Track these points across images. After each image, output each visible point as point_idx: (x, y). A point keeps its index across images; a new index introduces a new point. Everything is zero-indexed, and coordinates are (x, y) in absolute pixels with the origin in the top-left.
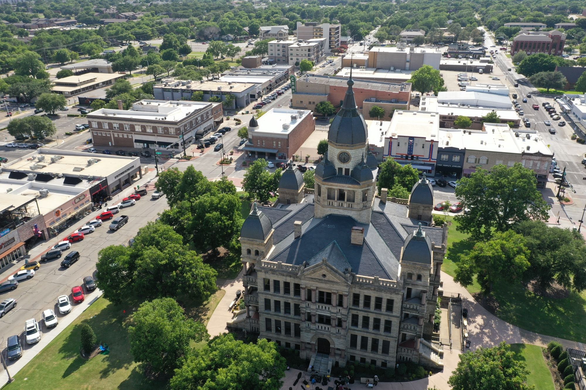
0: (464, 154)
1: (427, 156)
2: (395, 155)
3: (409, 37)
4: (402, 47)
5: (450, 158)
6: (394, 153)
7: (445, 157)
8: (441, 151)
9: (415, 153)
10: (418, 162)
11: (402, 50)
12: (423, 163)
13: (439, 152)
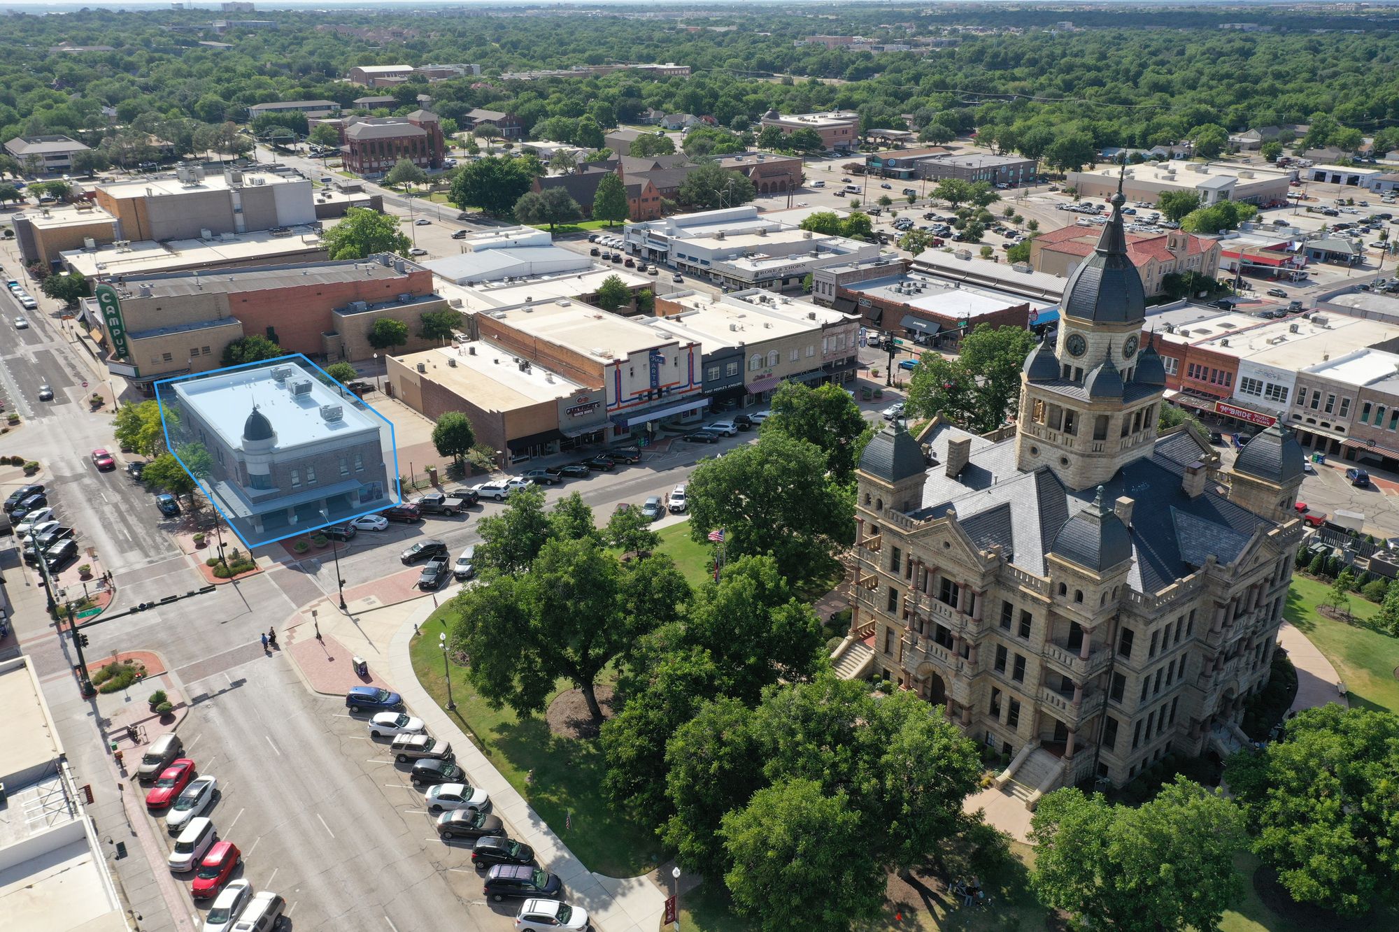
0: (743, 355)
1: (685, 381)
2: (629, 397)
3: (48, 159)
4: (192, 177)
5: (723, 370)
6: (626, 396)
7: (714, 371)
8: (708, 361)
9: (664, 380)
10: (672, 399)
11: (198, 186)
12: (679, 397)
13: (703, 364)
